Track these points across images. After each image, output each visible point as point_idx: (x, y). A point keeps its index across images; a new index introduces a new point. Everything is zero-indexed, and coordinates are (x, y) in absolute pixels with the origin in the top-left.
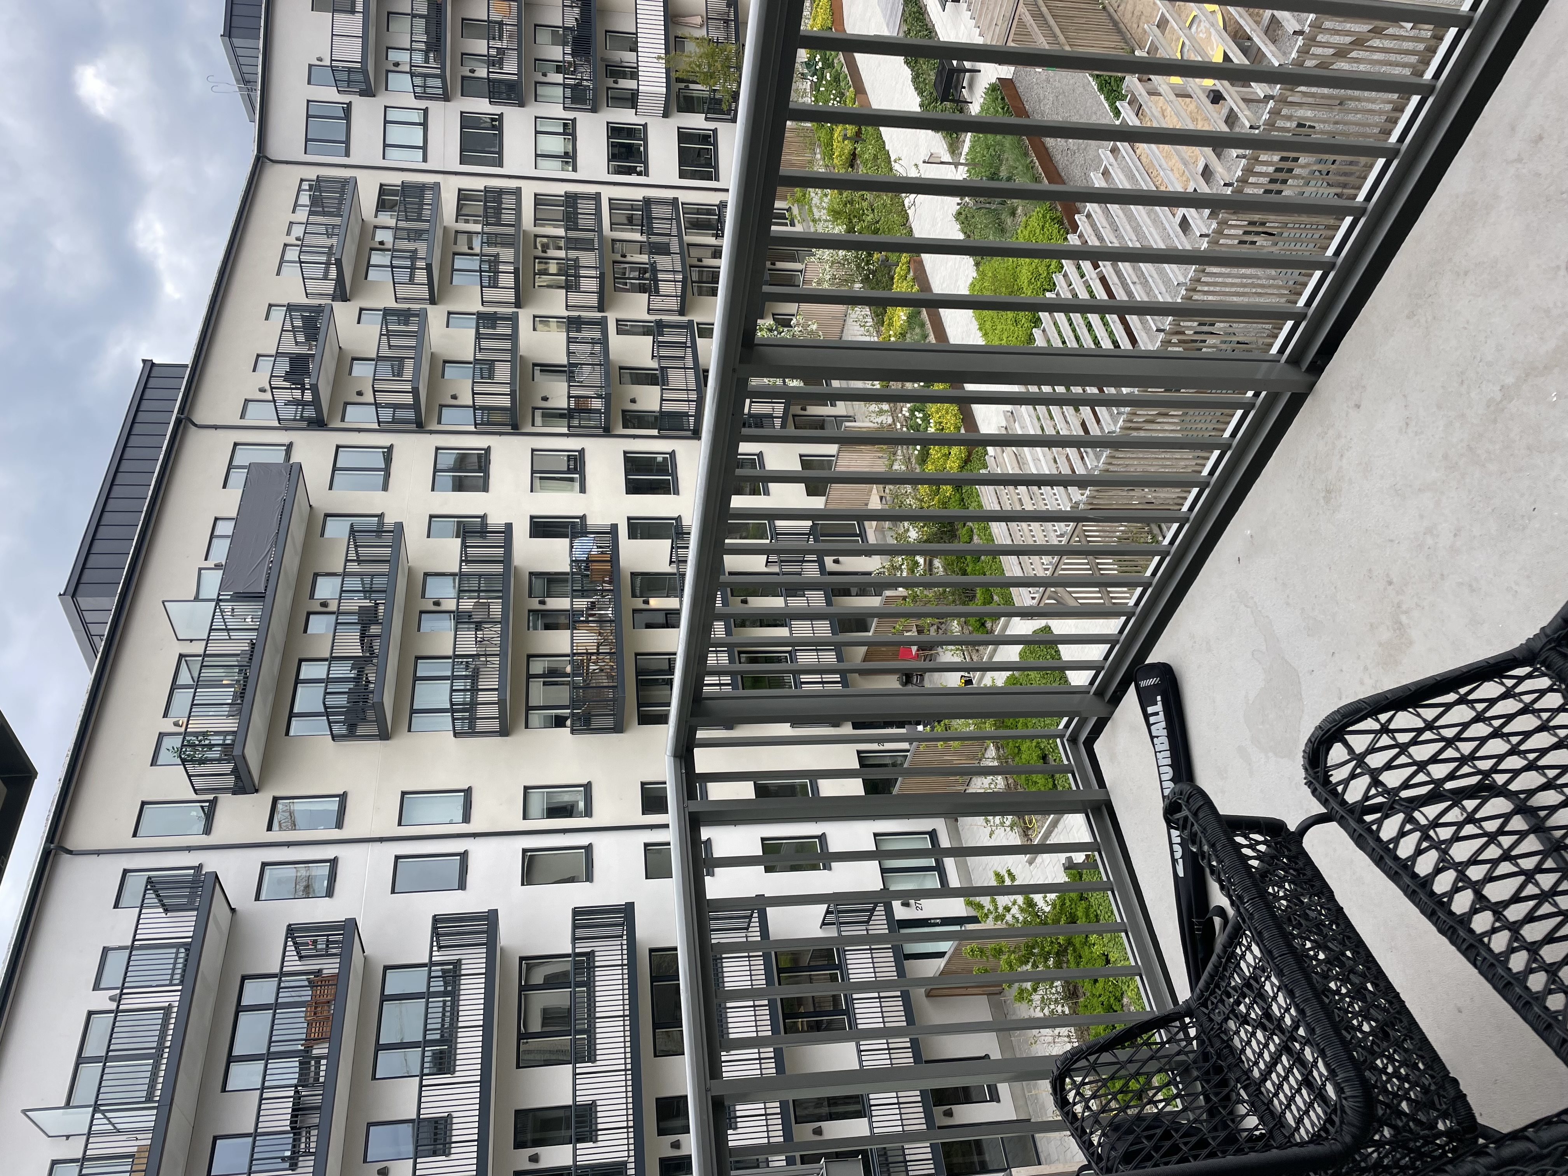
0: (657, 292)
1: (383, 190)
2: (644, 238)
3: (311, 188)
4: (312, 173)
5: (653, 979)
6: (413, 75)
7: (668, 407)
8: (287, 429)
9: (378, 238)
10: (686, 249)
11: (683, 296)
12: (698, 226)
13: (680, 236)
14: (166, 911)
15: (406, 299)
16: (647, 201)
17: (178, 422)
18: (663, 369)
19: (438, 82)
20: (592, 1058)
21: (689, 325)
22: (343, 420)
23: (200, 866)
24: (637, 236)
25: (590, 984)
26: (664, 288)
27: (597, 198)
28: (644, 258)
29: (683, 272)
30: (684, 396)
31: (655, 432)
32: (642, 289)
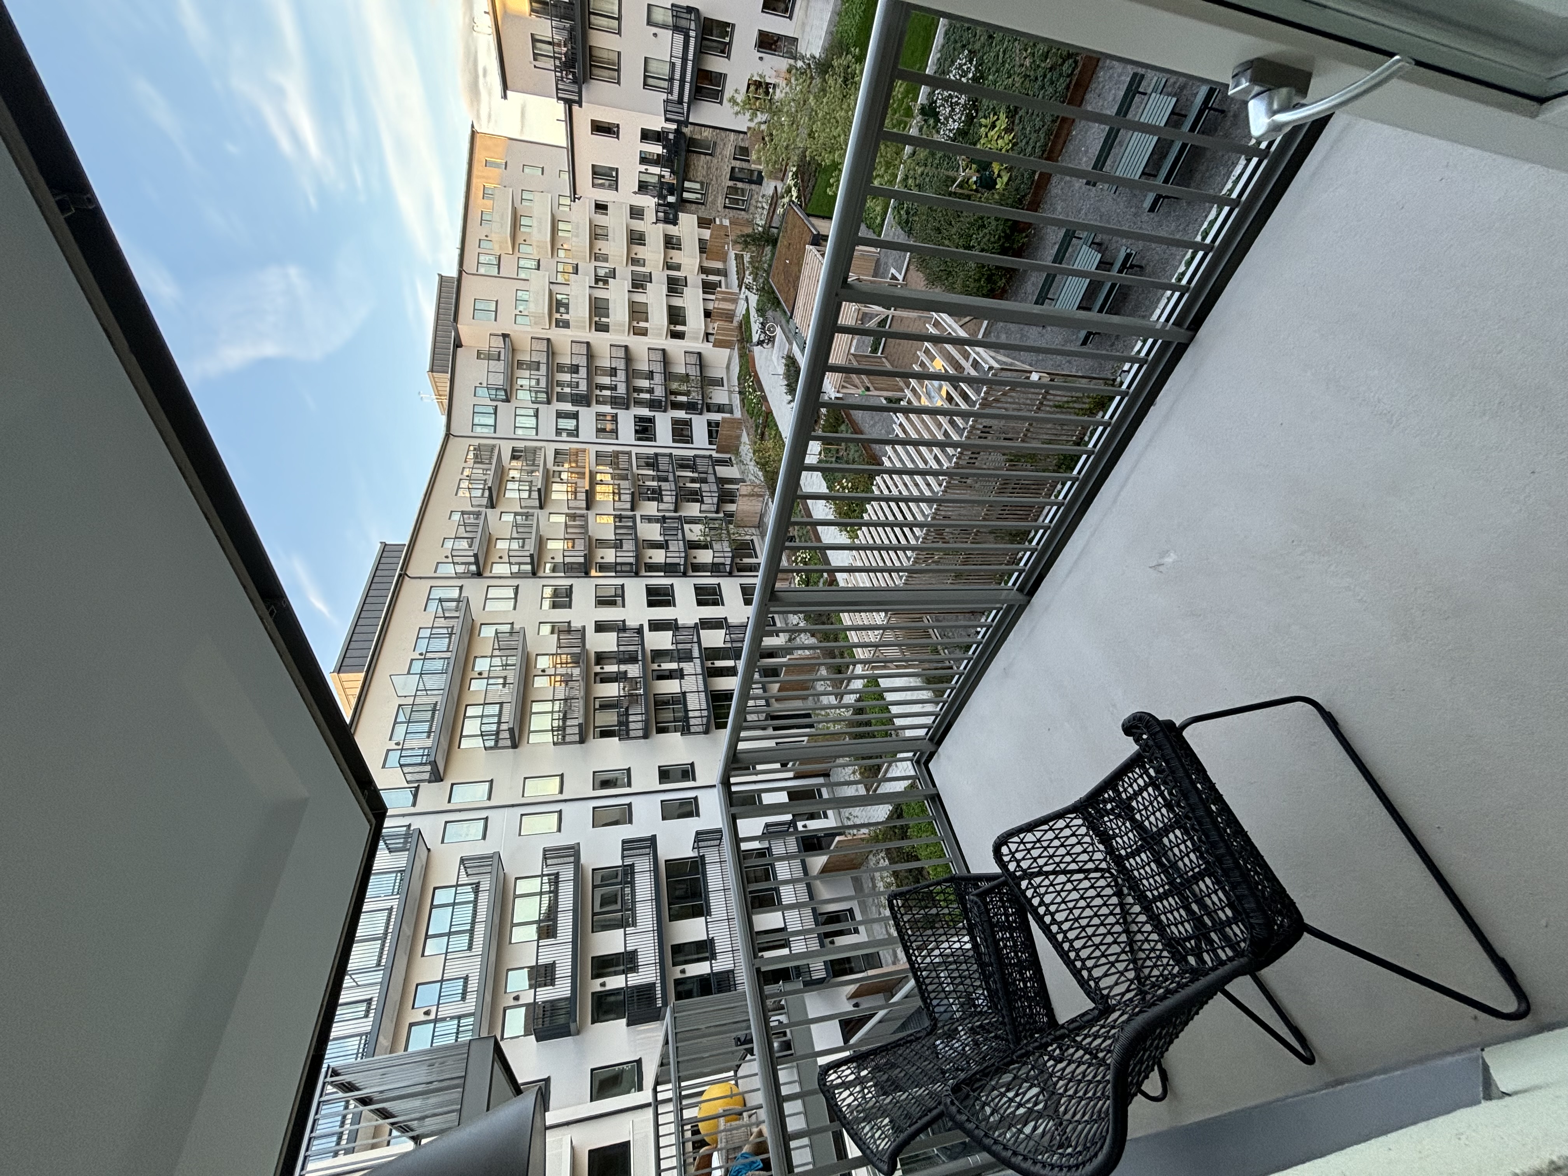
0: (662, 501)
1: (514, 450)
2: (655, 473)
3: (475, 449)
4: (476, 442)
5: (667, 879)
6: (530, 391)
7: (669, 561)
8: (459, 578)
9: (511, 476)
10: (677, 479)
11: (676, 503)
12: (683, 467)
13: (674, 473)
14: (390, 852)
15: (526, 507)
16: (656, 455)
17: (400, 575)
18: (667, 541)
19: (545, 396)
20: (634, 924)
21: (680, 518)
22: (491, 572)
23: (409, 826)
24: (651, 472)
25: (632, 884)
26: (665, 499)
27: (629, 453)
28: (655, 484)
29: (676, 490)
30: (677, 555)
31: (662, 574)
32: (653, 499)
